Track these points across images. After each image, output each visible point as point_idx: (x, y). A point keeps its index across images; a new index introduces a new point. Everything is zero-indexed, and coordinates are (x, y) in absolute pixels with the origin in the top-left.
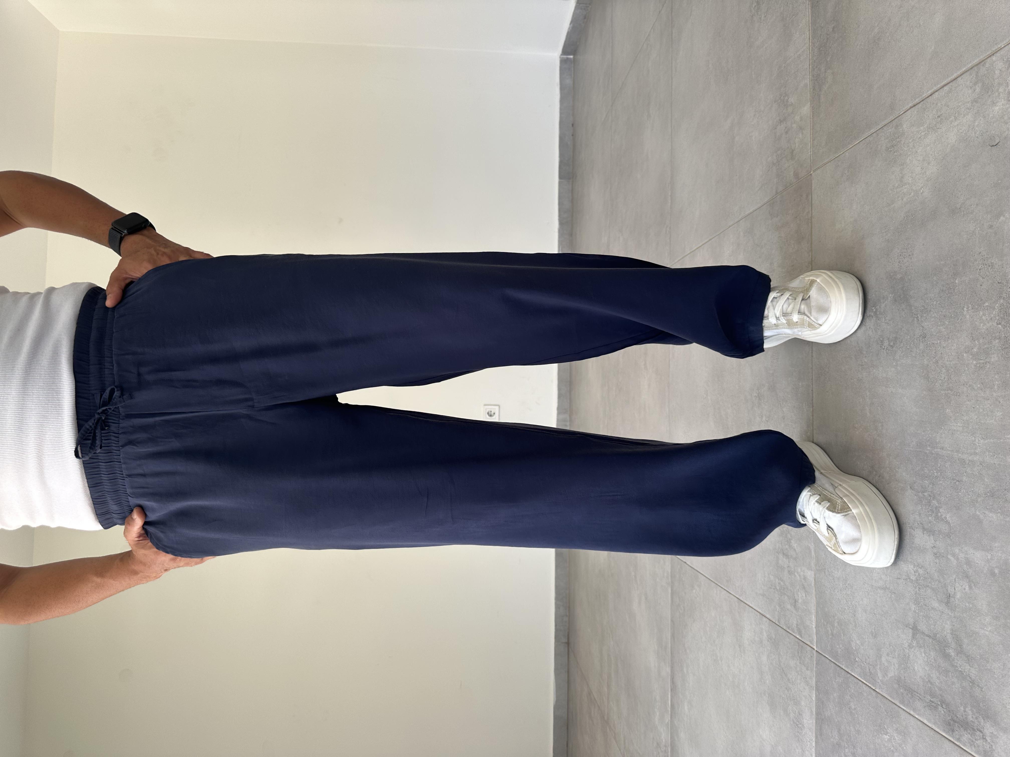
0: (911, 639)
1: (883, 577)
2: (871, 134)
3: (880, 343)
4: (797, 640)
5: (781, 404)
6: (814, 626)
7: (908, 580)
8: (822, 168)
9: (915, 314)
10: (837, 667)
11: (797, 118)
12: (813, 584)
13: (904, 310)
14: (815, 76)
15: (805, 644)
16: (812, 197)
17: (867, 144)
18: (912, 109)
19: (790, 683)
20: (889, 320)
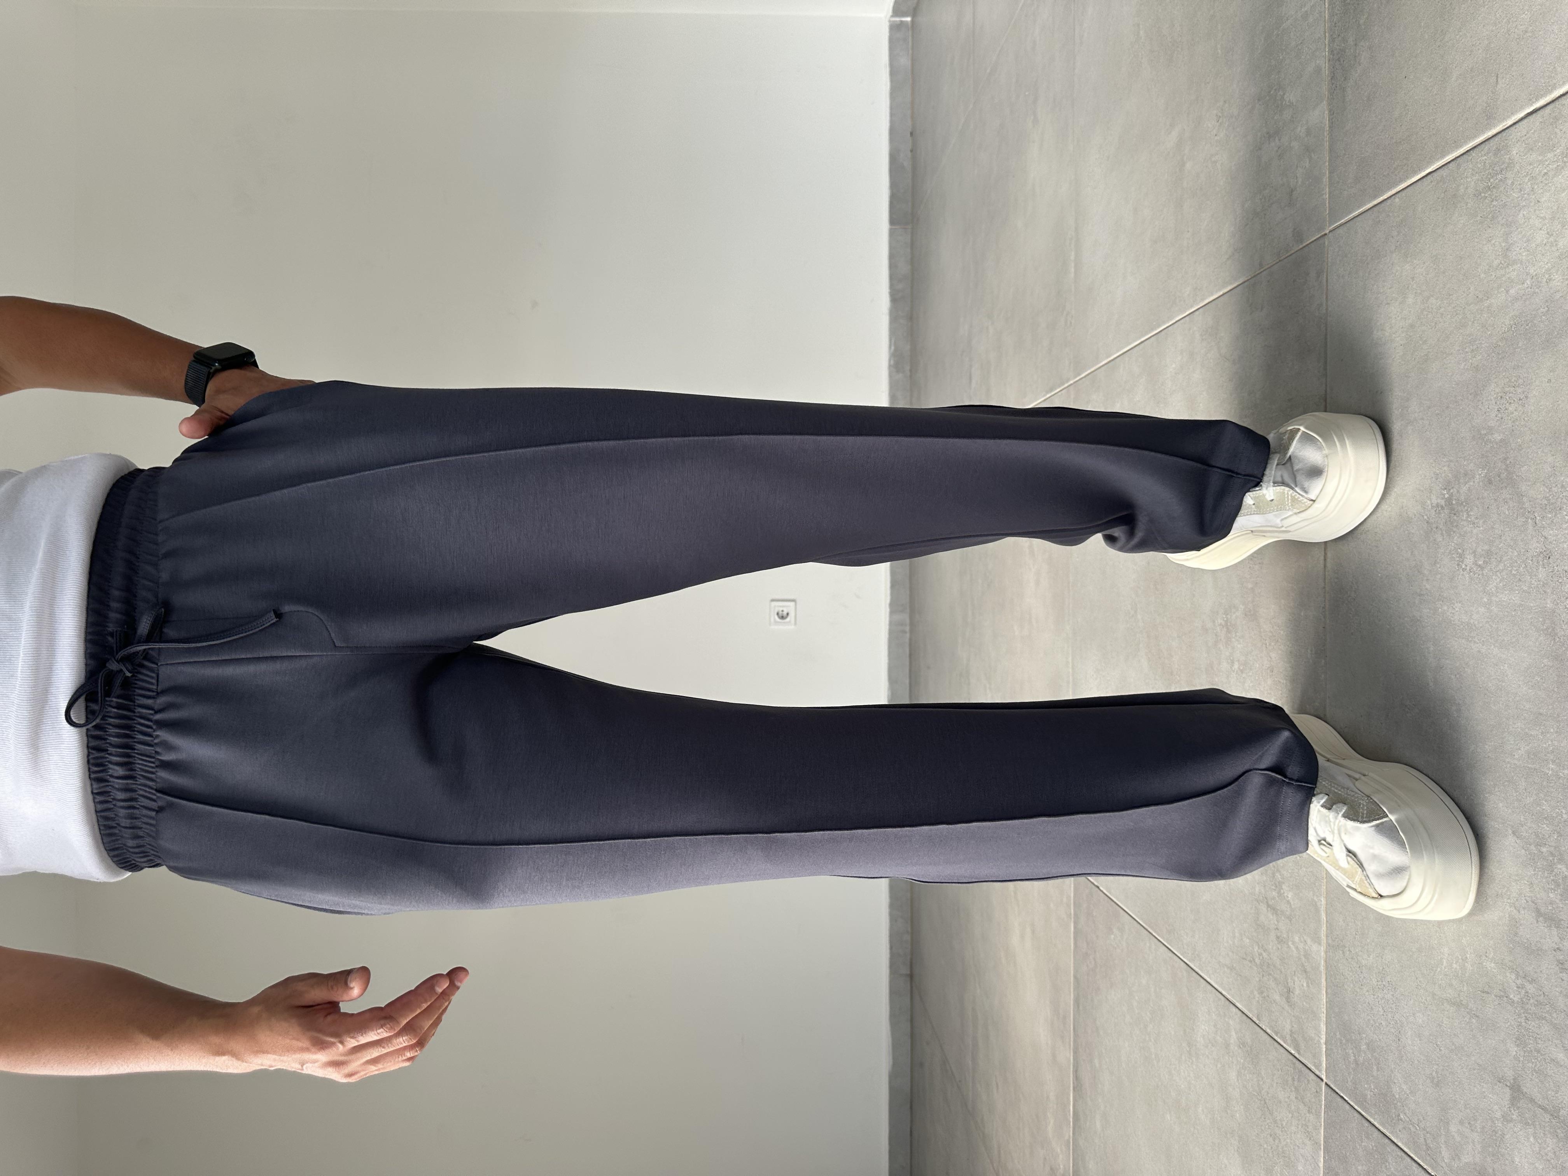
0: (1507, 1106)
1: (1454, 982)
2: (1446, 164)
3: (1458, 559)
4: (1291, 1057)
5: (1266, 644)
6: (1323, 1041)
7: (1505, 998)
8: (1348, 225)
9: (1529, 512)
10: (1364, 1121)
11: (1300, 132)
12: (1322, 968)
13: (1506, 502)
14: (1335, 52)
15: (1305, 1068)
16: (1327, 278)
17: (1438, 183)
18: (1531, 118)
19: (1277, 1126)
20: (1477, 518)
